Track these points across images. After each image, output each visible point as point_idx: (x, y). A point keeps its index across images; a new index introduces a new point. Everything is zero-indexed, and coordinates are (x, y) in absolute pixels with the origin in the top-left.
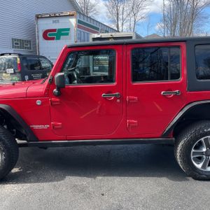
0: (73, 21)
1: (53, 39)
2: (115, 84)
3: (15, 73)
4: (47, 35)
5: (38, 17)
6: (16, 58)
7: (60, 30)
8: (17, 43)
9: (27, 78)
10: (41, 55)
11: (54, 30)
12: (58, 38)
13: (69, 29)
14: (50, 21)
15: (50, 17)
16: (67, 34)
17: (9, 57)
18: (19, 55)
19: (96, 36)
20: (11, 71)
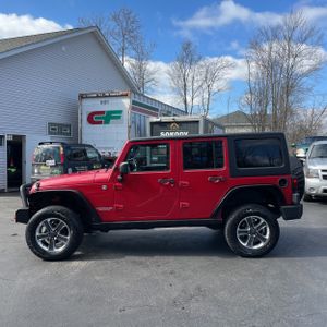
0: (127, 102)
1: (100, 123)
2: (169, 171)
3: (56, 165)
4: (93, 119)
5: (82, 97)
6: (59, 148)
7: (110, 113)
8: (55, 129)
9: (70, 170)
10: (84, 142)
11: (102, 113)
12: (107, 122)
13: (120, 112)
14: (98, 101)
15: (98, 96)
16: (119, 117)
17: (50, 146)
18: (62, 143)
19: (155, 119)
20: (52, 162)
